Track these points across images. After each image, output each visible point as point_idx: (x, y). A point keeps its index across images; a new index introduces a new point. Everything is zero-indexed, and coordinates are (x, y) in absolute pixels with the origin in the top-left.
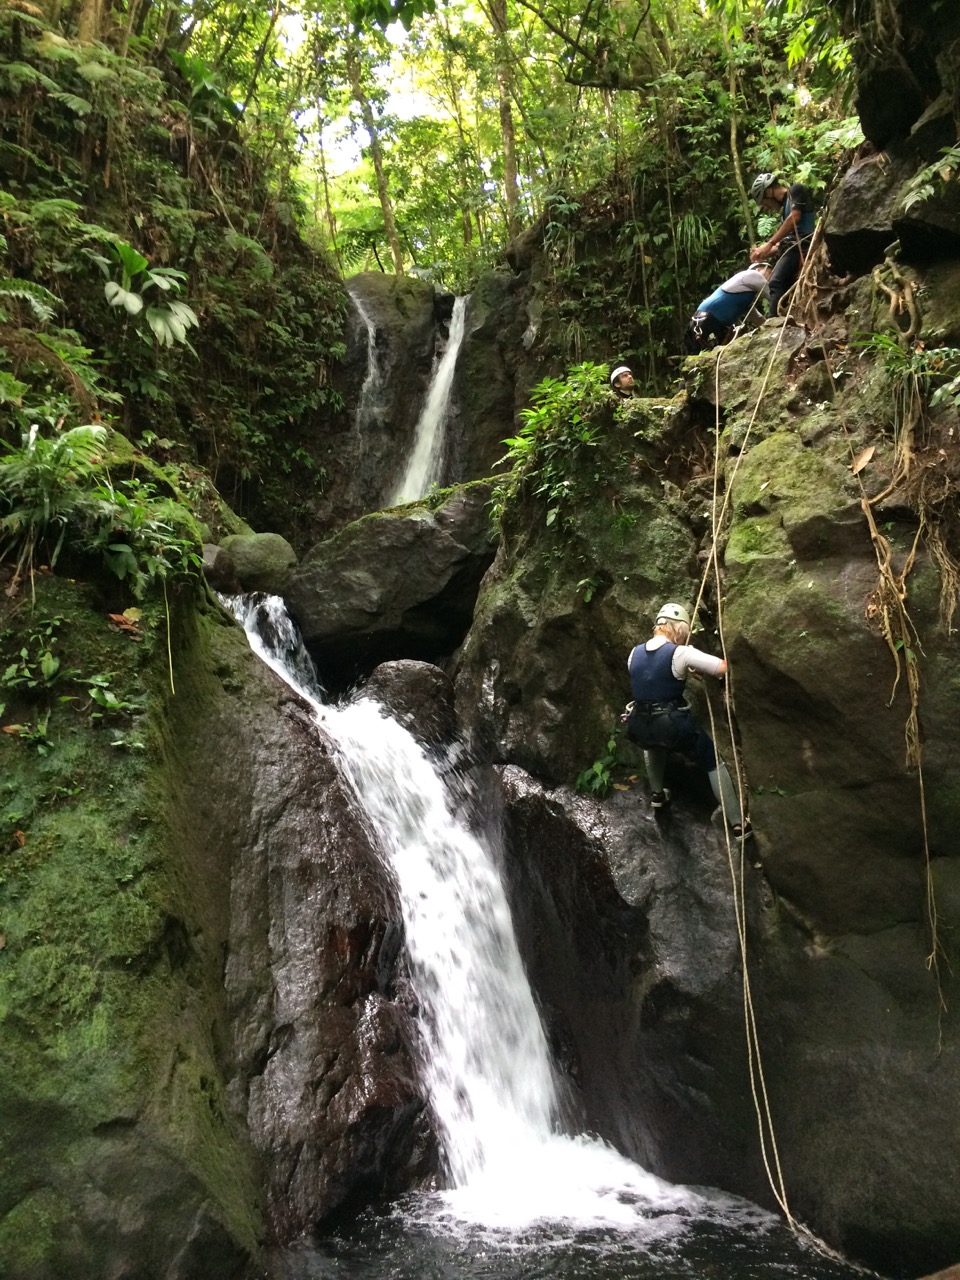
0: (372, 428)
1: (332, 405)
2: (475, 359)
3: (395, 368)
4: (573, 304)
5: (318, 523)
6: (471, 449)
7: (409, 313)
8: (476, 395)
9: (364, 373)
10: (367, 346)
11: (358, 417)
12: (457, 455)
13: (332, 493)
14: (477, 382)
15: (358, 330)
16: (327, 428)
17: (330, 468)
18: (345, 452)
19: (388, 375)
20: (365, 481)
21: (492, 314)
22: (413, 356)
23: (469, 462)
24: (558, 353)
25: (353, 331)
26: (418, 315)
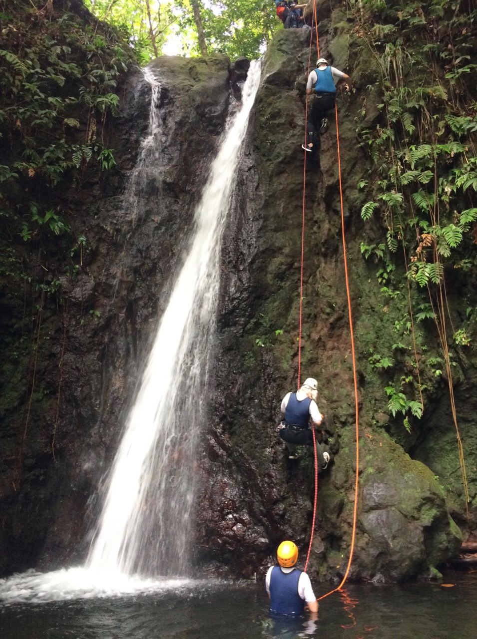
0: (150, 190)
1: (100, 162)
2: (270, 104)
3: (180, 124)
4: (387, 28)
5: (75, 304)
6: (267, 205)
7: (201, 77)
8: (273, 143)
9: (144, 131)
10: (149, 104)
11: (133, 179)
12: (249, 211)
13: (94, 267)
14: (273, 129)
15: (139, 87)
16: (97, 191)
17: (91, 235)
18: (114, 216)
19: (171, 132)
20: (139, 251)
21: (289, 60)
22: (203, 115)
23: (266, 219)
24: (372, 82)
25: (134, 88)
26: (210, 78)
